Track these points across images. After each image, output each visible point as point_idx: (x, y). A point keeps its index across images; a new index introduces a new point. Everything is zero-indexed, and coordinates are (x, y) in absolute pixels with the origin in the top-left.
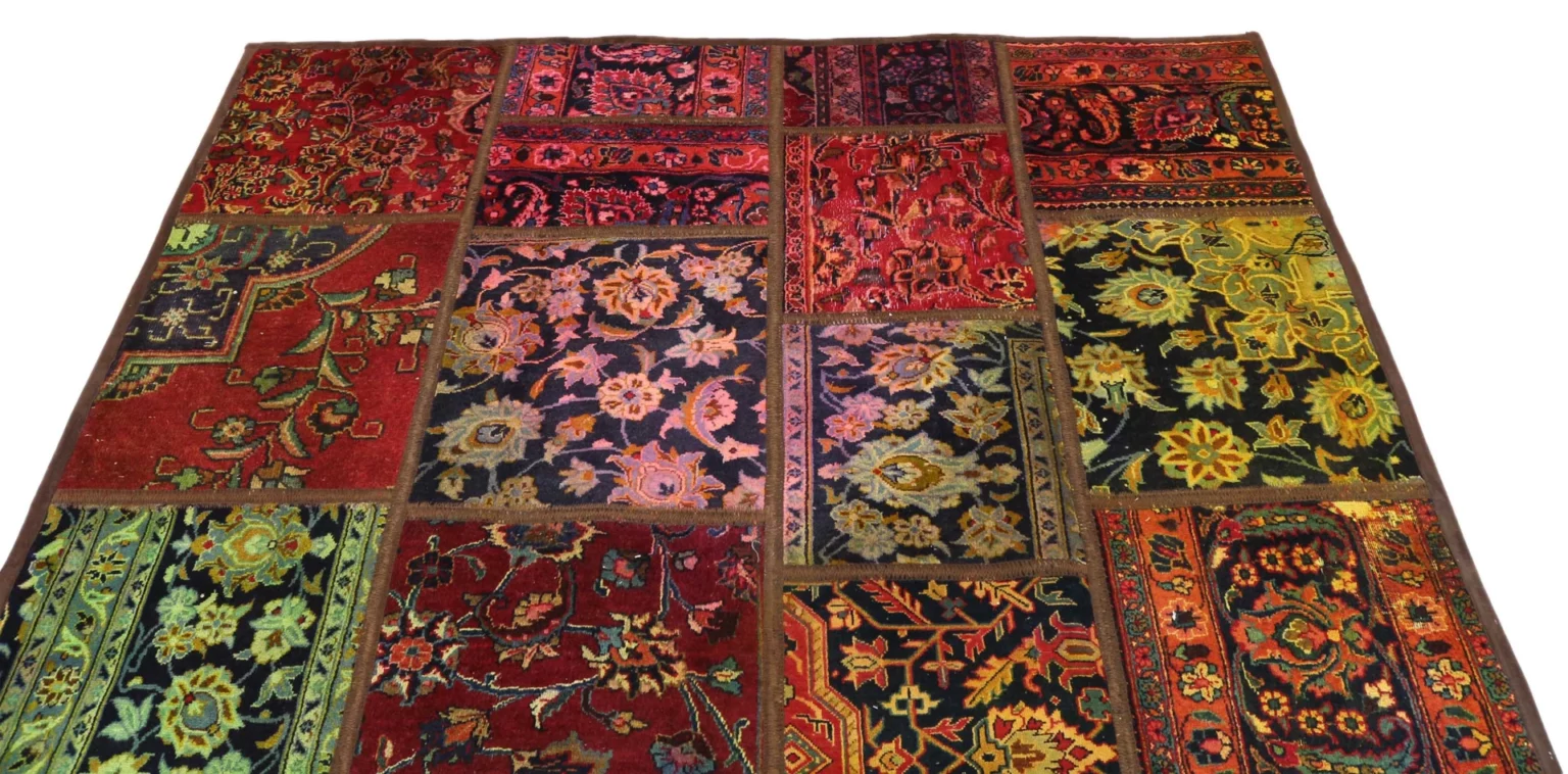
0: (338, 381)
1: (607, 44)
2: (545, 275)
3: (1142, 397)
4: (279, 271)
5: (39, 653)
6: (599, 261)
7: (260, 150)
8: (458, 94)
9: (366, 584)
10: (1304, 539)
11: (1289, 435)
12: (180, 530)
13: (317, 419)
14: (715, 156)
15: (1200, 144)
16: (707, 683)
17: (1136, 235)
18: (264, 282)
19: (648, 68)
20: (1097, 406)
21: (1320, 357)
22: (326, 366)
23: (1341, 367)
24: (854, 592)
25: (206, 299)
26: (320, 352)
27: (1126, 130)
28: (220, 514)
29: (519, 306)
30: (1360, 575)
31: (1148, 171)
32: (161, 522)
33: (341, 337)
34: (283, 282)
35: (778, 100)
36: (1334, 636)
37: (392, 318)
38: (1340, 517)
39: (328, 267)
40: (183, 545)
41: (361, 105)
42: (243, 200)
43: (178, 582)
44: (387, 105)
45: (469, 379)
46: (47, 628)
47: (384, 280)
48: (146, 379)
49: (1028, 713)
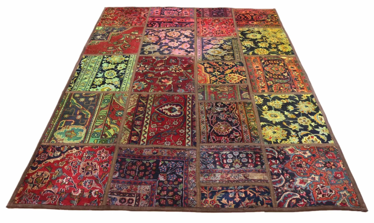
0: (127, 43)
1: (166, 8)
2: (159, 32)
3: (252, 46)
4: (115, 32)
5: (85, 70)
6: (167, 31)
7: (110, 19)
8: (142, 13)
9: (134, 62)
10: (276, 60)
11: (275, 50)
12: (104, 58)
13: (124, 47)
14: (185, 20)
15: (264, 20)
16: (187, 72)
17: (253, 30)
18: (113, 33)
19: (174, 11)
20: (245, 47)
21: (280, 43)
22: (124, 41)
23: (284, 44)
24: (208, 63)
25: (103, 35)
26: (123, 40)
27: (252, 18)
28: (110, 56)
29: (155, 35)
30: (284, 64)
31: (255, 23)
32: (101, 57)
33: (127, 39)
34: (116, 33)
35: (196, 15)
36: (279, 69)
37: (135, 37)
38: (282, 58)
39: (123, 32)
40: (105, 59)
41: (126, 14)
42: (107, 24)
43: (105, 63)
44: (130, 14)
45: (147, 43)
46: (85, 67)
47: (133, 33)
48: (95, 43)
49: (234, 74)
